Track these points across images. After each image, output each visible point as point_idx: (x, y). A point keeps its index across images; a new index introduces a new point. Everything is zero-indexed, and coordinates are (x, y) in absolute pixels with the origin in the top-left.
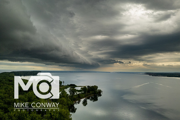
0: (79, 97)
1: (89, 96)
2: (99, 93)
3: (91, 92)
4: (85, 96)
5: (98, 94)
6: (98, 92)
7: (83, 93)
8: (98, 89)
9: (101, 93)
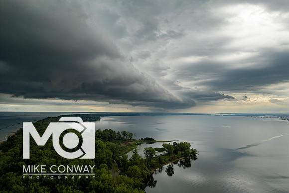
0: (161, 162)
1: (177, 160)
2: (193, 155)
3: (179, 153)
4: (170, 161)
5: (191, 156)
6: (192, 153)
7: (165, 155)
8: (191, 148)
9: (197, 155)
